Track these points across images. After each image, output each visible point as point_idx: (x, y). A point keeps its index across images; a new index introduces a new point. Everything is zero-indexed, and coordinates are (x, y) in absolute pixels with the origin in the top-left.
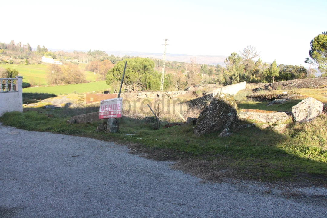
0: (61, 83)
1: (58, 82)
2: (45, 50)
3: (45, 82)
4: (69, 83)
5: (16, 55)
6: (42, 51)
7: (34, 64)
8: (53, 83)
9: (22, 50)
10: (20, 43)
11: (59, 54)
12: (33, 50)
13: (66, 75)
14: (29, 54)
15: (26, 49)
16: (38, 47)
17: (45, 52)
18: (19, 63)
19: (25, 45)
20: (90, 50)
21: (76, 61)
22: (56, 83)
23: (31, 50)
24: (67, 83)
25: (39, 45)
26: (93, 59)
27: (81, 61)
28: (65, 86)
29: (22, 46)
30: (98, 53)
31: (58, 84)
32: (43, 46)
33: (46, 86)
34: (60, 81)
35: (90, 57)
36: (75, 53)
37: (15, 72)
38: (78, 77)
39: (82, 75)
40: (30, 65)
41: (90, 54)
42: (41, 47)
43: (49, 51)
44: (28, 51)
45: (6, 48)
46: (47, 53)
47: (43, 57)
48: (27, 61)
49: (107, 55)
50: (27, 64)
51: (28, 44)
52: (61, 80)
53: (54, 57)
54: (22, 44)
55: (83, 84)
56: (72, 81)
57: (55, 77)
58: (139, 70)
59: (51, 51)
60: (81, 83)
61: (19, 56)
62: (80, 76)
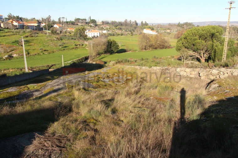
0: (149, 49)
1: (147, 48)
2: (146, 24)
3: (137, 48)
4: (156, 48)
5: (127, 29)
6: (145, 25)
7: (137, 35)
8: (142, 49)
9: (131, 25)
10: (130, 20)
11: (158, 26)
12: (138, 25)
13: (153, 43)
14: (135, 28)
15: (134, 24)
16: (142, 23)
17: (147, 26)
18: (127, 35)
19: (134, 22)
20: (179, 22)
21: (168, 31)
22: (145, 49)
23: (137, 25)
24: (154, 49)
25: (142, 21)
26: (181, 29)
27: (172, 31)
28: (152, 51)
29: (132, 23)
30: (186, 24)
31: (147, 49)
32: (145, 22)
33: (137, 51)
34: (148, 47)
35: (179, 28)
36: (169, 26)
37: (114, 41)
38: (163, 44)
39: (166, 42)
40: (134, 36)
41: (179, 25)
42: (144, 23)
43: (149, 25)
44: (135, 26)
45: (122, 25)
46: (148, 26)
47: (144, 30)
48: (131, 33)
49: (193, 25)
50: (132, 35)
51: (135, 21)
52: (150, 46)
53: (152, 29)
54: (132, 21)
55: (167, 49)
56: (158, 47)
57: (144, 44)
58: (206, 38)
59: (153, 25)
60: (165, 48)
61: (129, 30)
62: (164, 43)
